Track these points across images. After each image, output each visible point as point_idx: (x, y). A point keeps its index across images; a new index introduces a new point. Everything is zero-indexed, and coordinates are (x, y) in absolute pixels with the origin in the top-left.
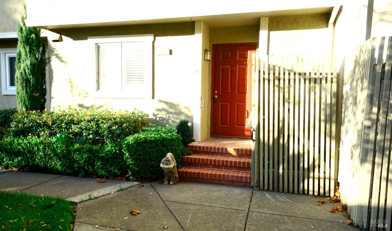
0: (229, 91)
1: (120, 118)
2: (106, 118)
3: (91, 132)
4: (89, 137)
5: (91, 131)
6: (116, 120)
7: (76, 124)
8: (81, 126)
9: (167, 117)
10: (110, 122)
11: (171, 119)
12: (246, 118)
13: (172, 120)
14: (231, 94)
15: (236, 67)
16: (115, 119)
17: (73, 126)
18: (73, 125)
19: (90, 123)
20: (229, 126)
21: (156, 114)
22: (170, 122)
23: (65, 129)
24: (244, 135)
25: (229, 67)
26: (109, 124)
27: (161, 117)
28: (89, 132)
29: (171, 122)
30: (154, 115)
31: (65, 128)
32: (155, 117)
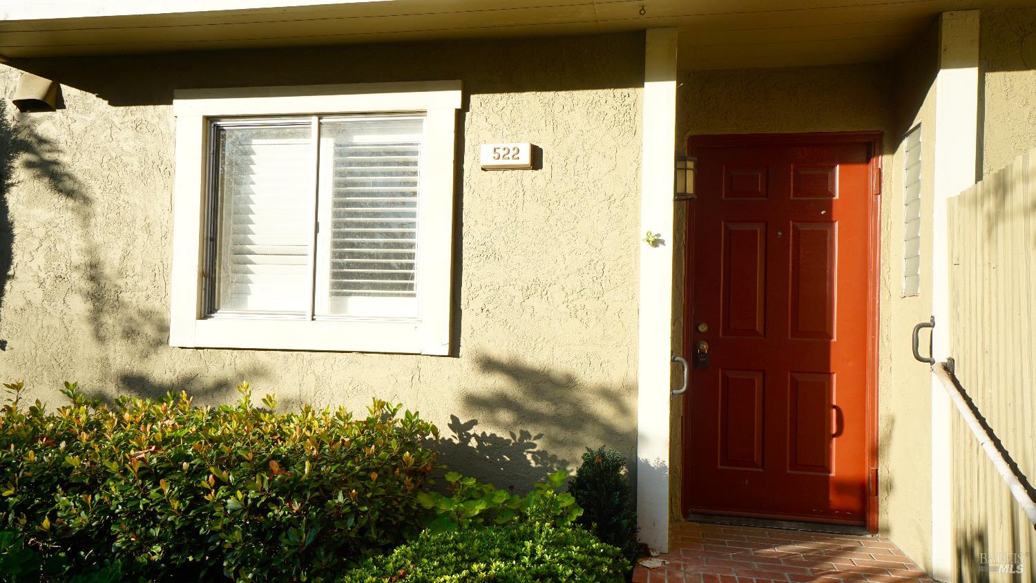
0: (759, 327)
1: (313, 459)
2: (240, 459)
3: (156, 532)
4: (142, 559)
5: (154, 527)
6: (292, 470)
7: (82, 488)
8: (106, 499)
9: (513, 436)
10: (262, 481)
11: (534, 446)
12: (834, 436)
13: (538, 452)
14: (765, 336)
15: (786, 233)
16: (285, 463)
17: (62, 499)
18: (65, 490)
19: (156, 484)
20: (761, 470)
21: (462, 421)
22: (529, 457)
23: (17, 514)
24: (827, 511)
25: (759, 228)
26: (252, 494)
27: (488, 435)
28: (148, 529)
29: (534, 458)
30: (455, 425)
31: (19, 509)
32: (461, 437)
